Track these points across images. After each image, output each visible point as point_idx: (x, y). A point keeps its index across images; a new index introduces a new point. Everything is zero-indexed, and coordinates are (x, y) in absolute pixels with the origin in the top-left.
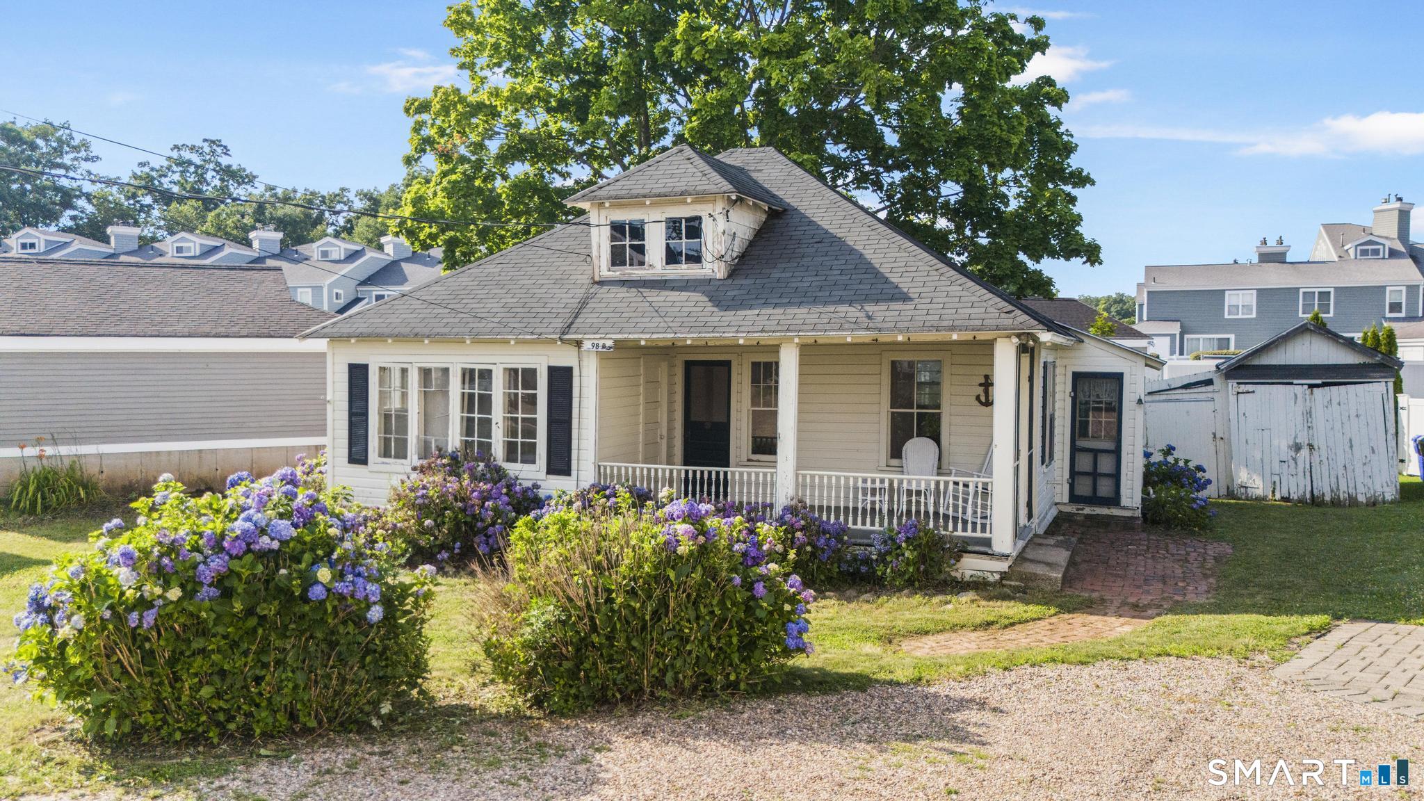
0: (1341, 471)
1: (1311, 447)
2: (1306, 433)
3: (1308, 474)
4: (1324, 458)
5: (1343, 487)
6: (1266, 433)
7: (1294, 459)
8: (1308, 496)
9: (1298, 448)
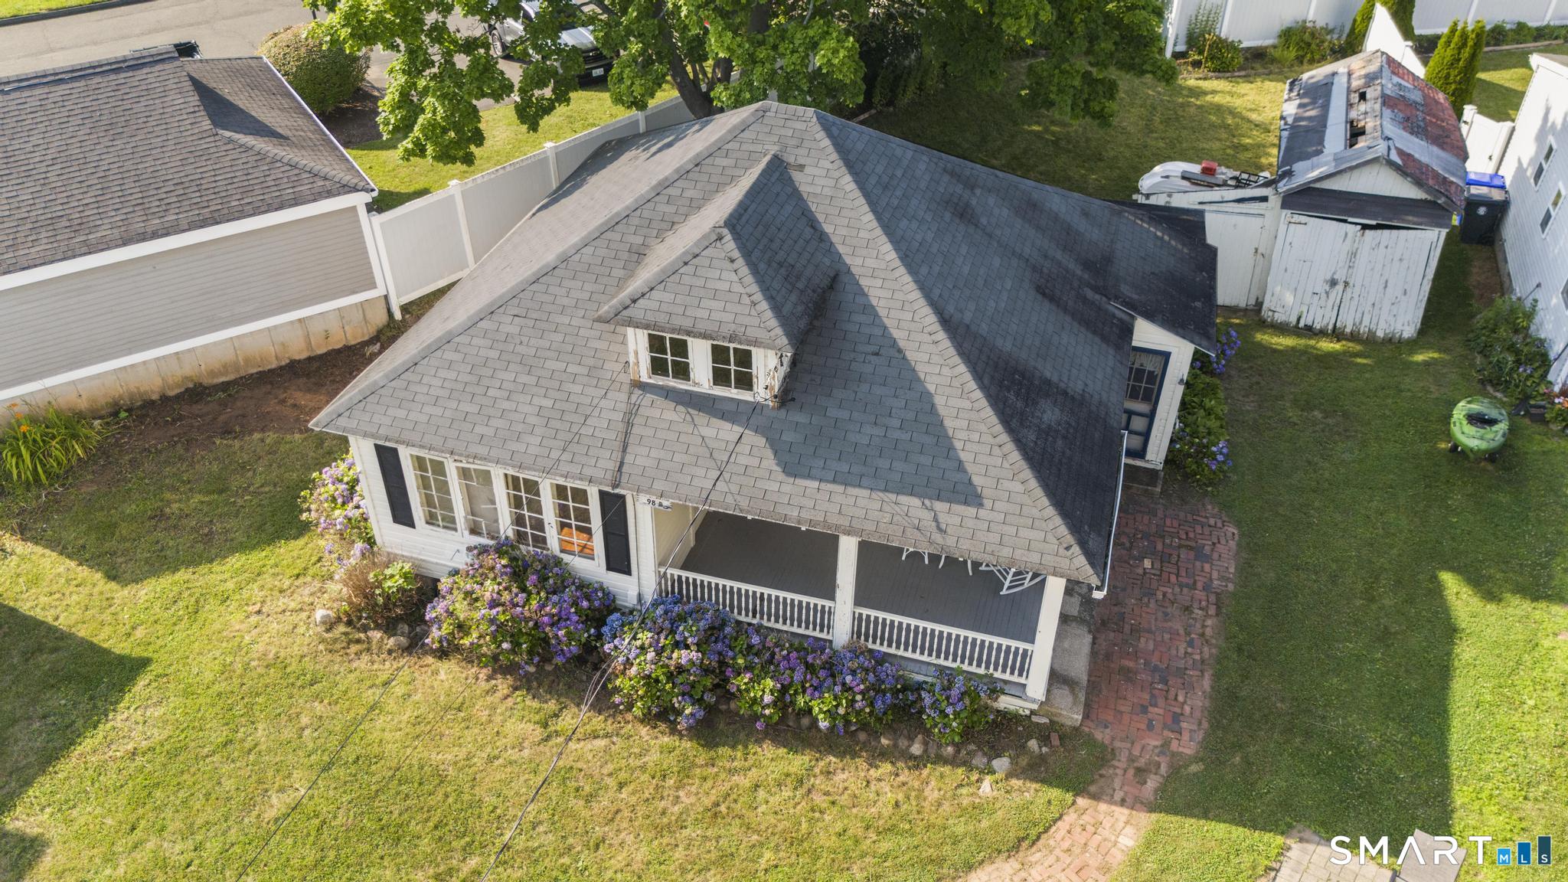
0: (1369, 307)
1: (1346, 284)
2: (1345, 271)
3: (1336, 308)
4: (1356, 296)
5: (1366, 322)
6: (1308, 264)
7: (1327, 293)
8: (1330, 327)
9: (1333, 283)
